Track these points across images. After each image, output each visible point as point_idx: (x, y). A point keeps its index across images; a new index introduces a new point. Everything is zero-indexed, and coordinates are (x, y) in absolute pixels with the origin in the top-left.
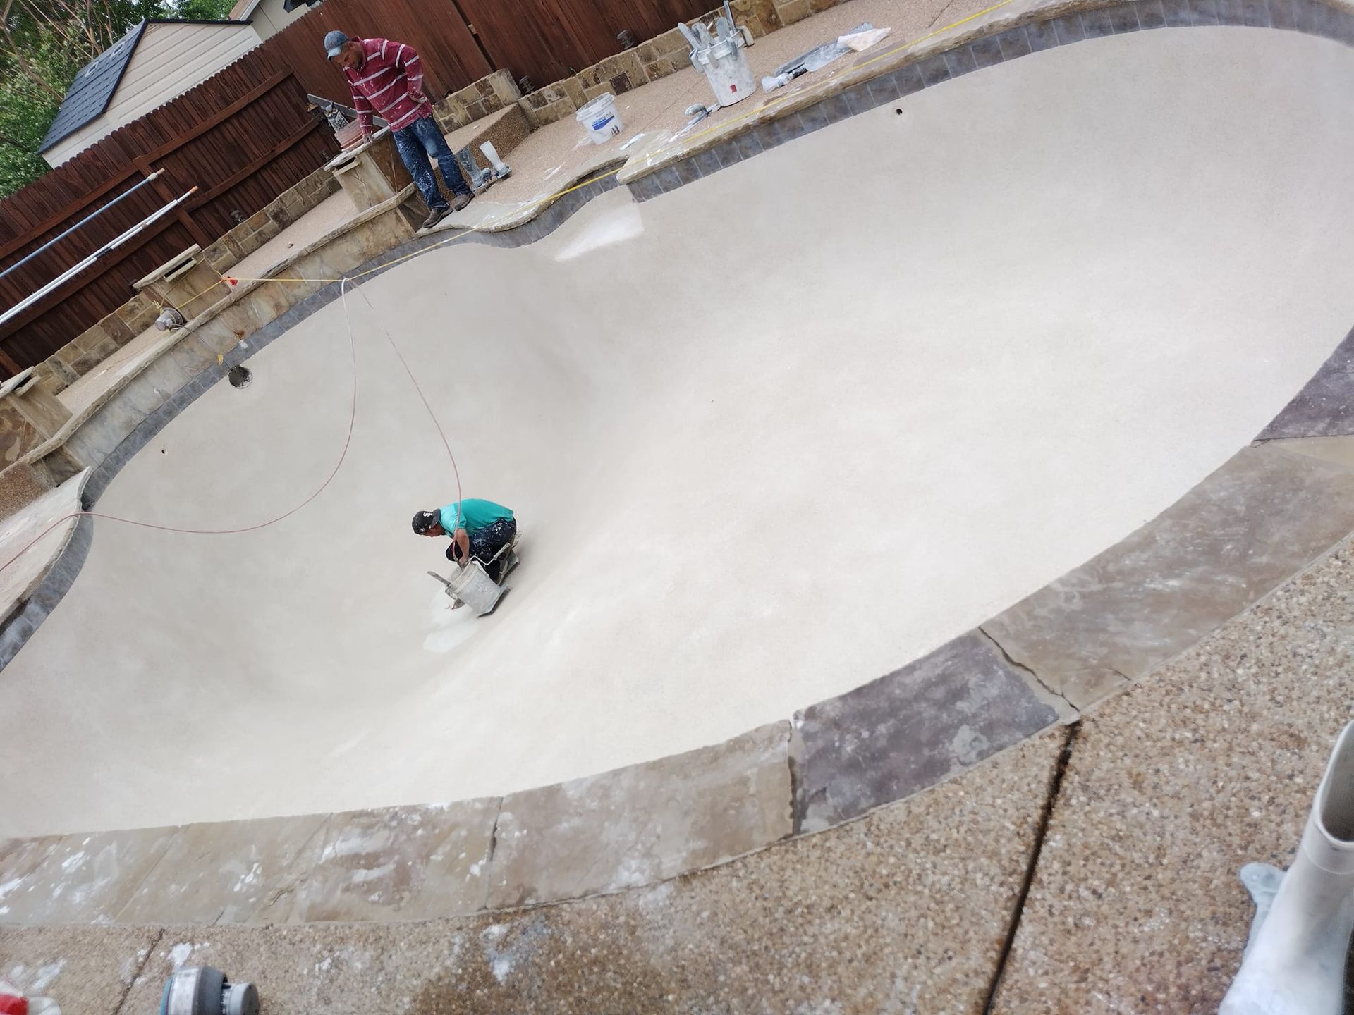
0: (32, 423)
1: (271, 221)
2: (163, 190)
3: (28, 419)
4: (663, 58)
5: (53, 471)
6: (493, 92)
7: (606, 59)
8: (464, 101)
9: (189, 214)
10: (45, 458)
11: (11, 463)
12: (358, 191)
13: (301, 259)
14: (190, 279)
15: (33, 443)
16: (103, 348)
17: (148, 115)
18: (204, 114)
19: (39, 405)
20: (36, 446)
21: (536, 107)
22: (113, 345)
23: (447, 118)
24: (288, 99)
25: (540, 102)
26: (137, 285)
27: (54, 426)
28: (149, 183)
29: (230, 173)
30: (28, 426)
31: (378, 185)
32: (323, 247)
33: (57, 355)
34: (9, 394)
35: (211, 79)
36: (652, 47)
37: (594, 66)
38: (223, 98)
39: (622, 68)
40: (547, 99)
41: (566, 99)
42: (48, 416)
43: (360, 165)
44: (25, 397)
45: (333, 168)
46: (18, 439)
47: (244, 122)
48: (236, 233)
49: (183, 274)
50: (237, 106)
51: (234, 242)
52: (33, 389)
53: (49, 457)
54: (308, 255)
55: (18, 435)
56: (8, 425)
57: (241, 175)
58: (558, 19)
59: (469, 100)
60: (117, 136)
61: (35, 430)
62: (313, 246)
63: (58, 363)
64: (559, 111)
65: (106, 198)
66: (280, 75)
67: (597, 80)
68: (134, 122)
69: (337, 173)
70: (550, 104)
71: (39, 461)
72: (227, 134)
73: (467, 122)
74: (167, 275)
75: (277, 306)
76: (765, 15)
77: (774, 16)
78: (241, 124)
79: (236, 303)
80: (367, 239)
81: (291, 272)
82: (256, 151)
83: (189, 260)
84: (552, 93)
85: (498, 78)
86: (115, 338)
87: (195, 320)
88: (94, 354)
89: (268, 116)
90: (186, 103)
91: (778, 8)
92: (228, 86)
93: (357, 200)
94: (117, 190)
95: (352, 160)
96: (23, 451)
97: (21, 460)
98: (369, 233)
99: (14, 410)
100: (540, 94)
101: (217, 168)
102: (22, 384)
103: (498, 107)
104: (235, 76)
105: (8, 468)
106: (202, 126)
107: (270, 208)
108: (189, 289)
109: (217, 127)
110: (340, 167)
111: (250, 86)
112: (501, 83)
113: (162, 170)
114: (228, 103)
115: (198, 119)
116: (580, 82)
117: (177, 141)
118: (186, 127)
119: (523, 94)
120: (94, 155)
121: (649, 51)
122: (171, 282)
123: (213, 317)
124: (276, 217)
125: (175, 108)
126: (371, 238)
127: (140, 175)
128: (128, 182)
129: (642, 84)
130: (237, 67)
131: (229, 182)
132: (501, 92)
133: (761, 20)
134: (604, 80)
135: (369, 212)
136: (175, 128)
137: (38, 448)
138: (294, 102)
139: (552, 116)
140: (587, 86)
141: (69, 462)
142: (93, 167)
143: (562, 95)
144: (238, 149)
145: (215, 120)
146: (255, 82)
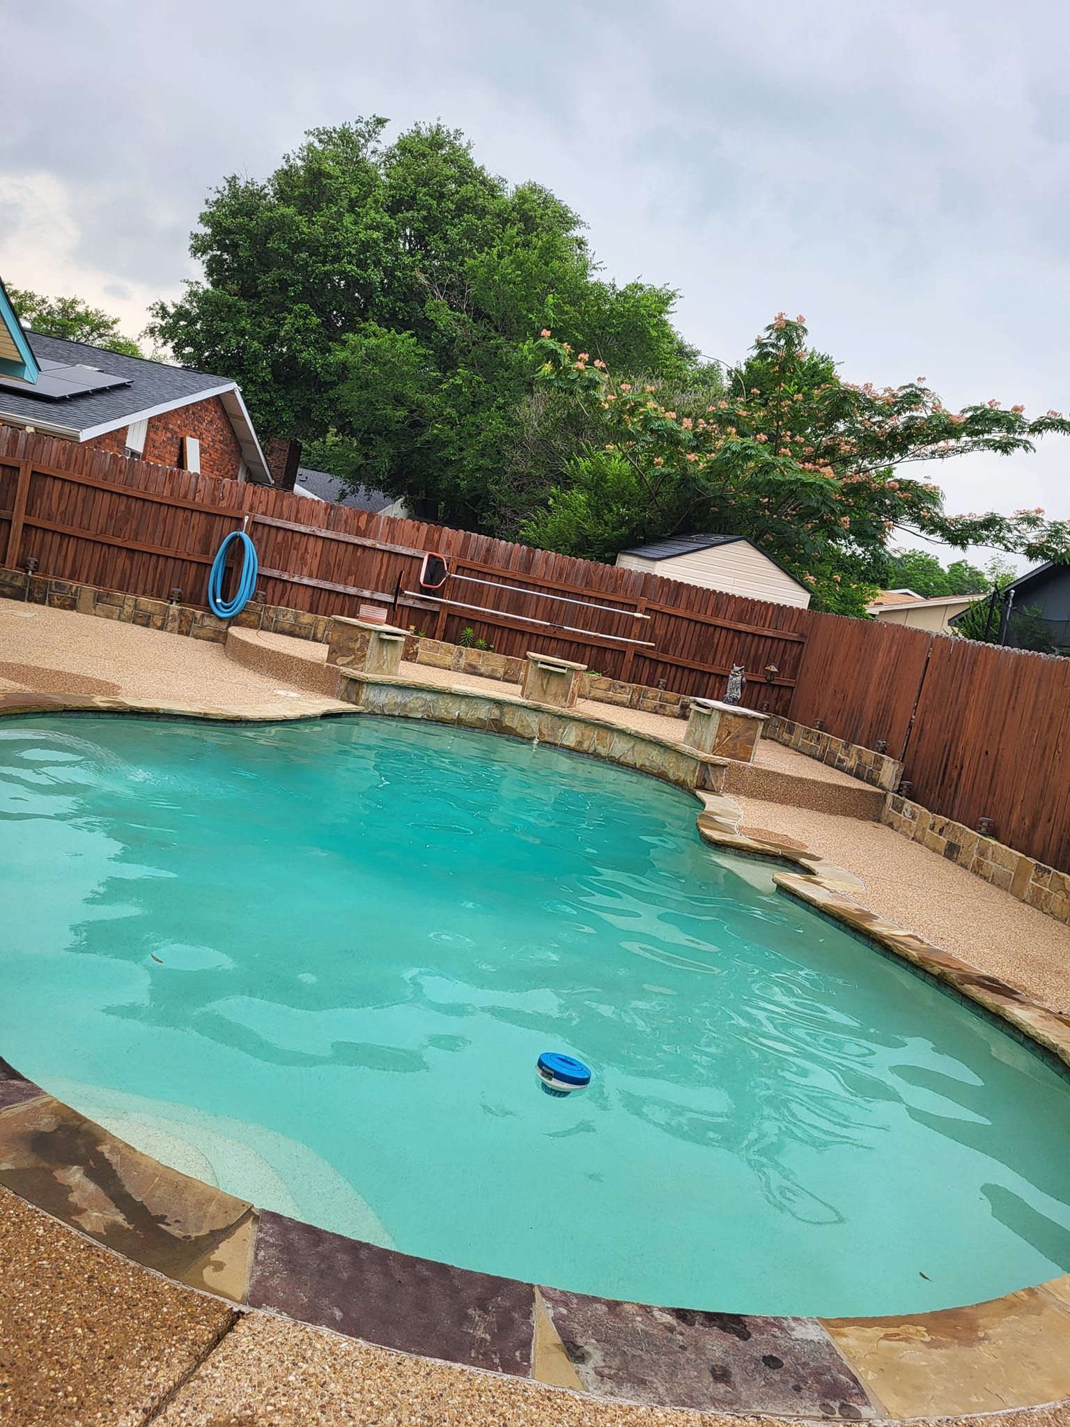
0: (369, 657)
1: (678, 706)
2: (636, 629)
3: (368, 652)
4: (991, 863)
5: (346, 689)
6: (880, 770)
7: (960, 825)
8: (860, 758)
9: (635, 654)
10: (351, 679)
11: (336, 664)
12: (693, 729)
13: (622, 732)
14: (552, 677)
15: (356, 666)
18: (716, 612)
19: (385, 653)
20: (355, 669)
21: (894, 808)
23: (843, 757)
25: (898, 807)
26: (531, 654)
27: (379, 668)
28: (633, 616)
29: (690, 658)
30: (365, 656)
31: (706, 738)
32: (643, 740)
34: (376, 631)
35: (746, 599)
36: (991, 848)
37: (947, 820)
38: (740, 615)
39: (962, 842)
40: (904, 810)
41: (914, 823)
42: (381, 662)
43: (709, 716)
44: (382, 641)
45: (695, 701)
46: (353, 657)
47: (736, 640)
48: (646, 691)
49: (552, 672)
50: (742, 627)
51: (640, 694)
52: (396, 641)
53: (354, 681)
54: (630, 734)
55: (354, 654)
56: (355, 644)
57: (696, 665)
58: (962, 767)
59: (864, 760)
60: (648, 578)
61: (365, 662)
62: (637, 732)
64: (902, 826)
65: (600, 601)
66: (794, 636)
67: (941, 831)
68: (668, 579)
69: (692, 706)
70: (902, 815)
71: (346, 678)
72: (717, 636)
73: (849, 772)
74: (542, 663)
75: (580, 743)
78: (733, 639)
79: (561, 717)
81: (609, 734)
82: (724, 662)
83: (564, 668)
84: (909, 809)
85: (890, 765)
87: (526, 701)
90: (713, 598)
93: (689, 734)
94: (611, 603)
95: (708, 708)
96: (348, 665)
97: (341, 668)
99: (368, 641)
100: (903, 803)
101: (687, 646)
102: (388, 633)
103: (873, 782)
104: (764, 612)
105: (332, 665)
106: (706, 618)
108: (545, 682)
109: (716, 627)
110: (699, 705)
111: (767, 625)
112: (889, 771)
113: (649, 617)
114: (741, 621)
115: (709, 612)
116: (931, 822)
117: (680, 612)
118: (696, 610)
119: (898, 792)
120: (622, 575)
121: (988, 848)
122: (540, 668)
123: (537, 710)
125: (702, 593)
127: (634, 608)
128: (623, 605)
129: (964, 866)
131: (684, 662)
132: (883, 776)
134: (945, 837)
135: (687, 748)
137: (354, 672)
139: (895, 825)
140: (932, 829)
141: (358, 694)
142: (614, 579)
143: (914, 818)
144: (713, 650)
145: (719, 622)
146: (773, 625)
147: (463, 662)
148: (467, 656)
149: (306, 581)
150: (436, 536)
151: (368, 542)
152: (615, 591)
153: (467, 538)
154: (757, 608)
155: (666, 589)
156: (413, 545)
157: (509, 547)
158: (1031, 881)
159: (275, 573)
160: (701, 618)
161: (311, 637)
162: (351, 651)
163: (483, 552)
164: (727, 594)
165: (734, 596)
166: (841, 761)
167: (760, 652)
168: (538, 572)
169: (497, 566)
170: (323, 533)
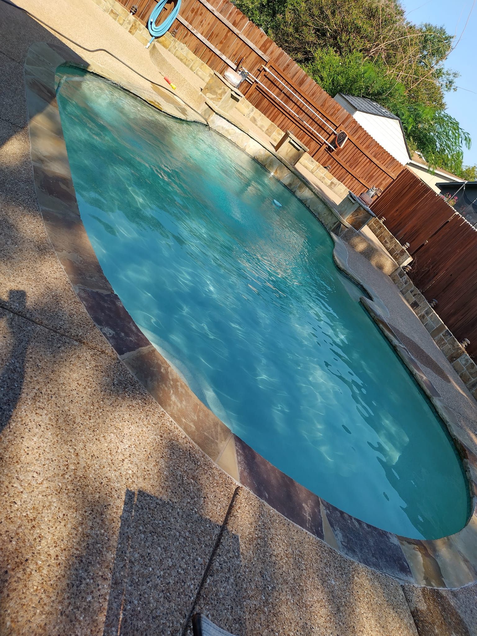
0: (222, 100)
1: (330, 182)
2: (331, 138)
3: (223, 98)
4: (428, 318)
5: (205, 111)
7: (424, 297)
8: (396, 246)
9: (325, 149)
10: (210, 107)
11: (206, 95)
12: (343, 205)
14: (293, 149)
15: (214, 102)
16: (262, 126)
17: (361, 127)
18: (367, 148)
20: (214, 103)
21: (399, 274)
22: (265, 129)
23: (388, 241)
24: (384, 179)
25: (401, 275)
27: (223, 108)
29: (346, 162)
31: (347, 212)
33: (255, 110)
34: (231, 90)
35: (383, 148)
36: (433, 314)
37: (420, 292)
38: (376, 154)
39: (421, 304)
40: (403, 278)
41: (405, 285)
42: (226, 105)
43: (353, 204)
46: (215, 96)
47: (369, 164)
48: (321, 168)
50: (374, 160)
51: (318, 168)
52: (237, 99)
53: (210, 109)
55: (216, 95)
56: (220, 92)
57: (346, 166)
59: (397, 248)
60: (349, 117)
61: (219, 101)
63: (253, 110)
64: (399, 284)
66: (392, 175)
67: (414, 295)
68: (357, 122)
70: (401, 279)
71: (208, 105)
72: (362, 158)
76: (454, 355)
77: (455, 359)
78: (367, 163)
80: (325, 213)
81: (305, 187)
82: (358, 171)
83: (301, 147)
84: (406, 279)
86: (267, 130)
88: (259, 123)
89: (373, 173)
91: (458, 360)
92: (381, 156)
94: (327, 120)
95: (354, 200)
96: (212, 99)
97: (208, 99)
98: (327, 214)
99: (226, 93)
100: (405, 275)
102: (236, 94)
103: (395, 258)
104: (386, 157)
105: (203, 95)
106: (362, 148)
107: (335, 180)
108: (289, 149)
109: (364, 154)
110: (350, 195)
111: (384, 164)
114: (375, 156)
115: (365, 146)
116: (413, 289)
117: (353, 140)
118: (360, 142)
120: (339, 110)
121: (431, 313)
123: (280, 160)
124: (332, 183)
125: (367, 136)
126: (325, 215)
130: (390, 157)
131: (342, 163)
133: (452, 354)
134: (415, 298)
135: (336, 212)
136: (359, 138)
138: (383, 182)
139: (396, 281)
140: (411, 292)
141: (209, 116)
142: (335, 109)
143: (406, 283)
144: (357, 164)
145: (366, 153)
146: (386, 166)
147: (252, 115)
148: (255, 113)
149: (199, 36)
150: (268, 45)
151: (236, 31)
152: (332, 115)
153: (281, 55)
154: (385, 154)
155: (354, 125)
156: (256, 43)
157: (298, 68)
158: (441, 335)
159: (186, 23)
160: (360, 147)
161: (190, 67)
162: (215, 93)
163: (285, 65)
164: (376, 142)
165: (379, 144)
166: (386, 242)
167: (374, 174)
168: (304, 88)
169: (288, 76)
170: (217, 14)
